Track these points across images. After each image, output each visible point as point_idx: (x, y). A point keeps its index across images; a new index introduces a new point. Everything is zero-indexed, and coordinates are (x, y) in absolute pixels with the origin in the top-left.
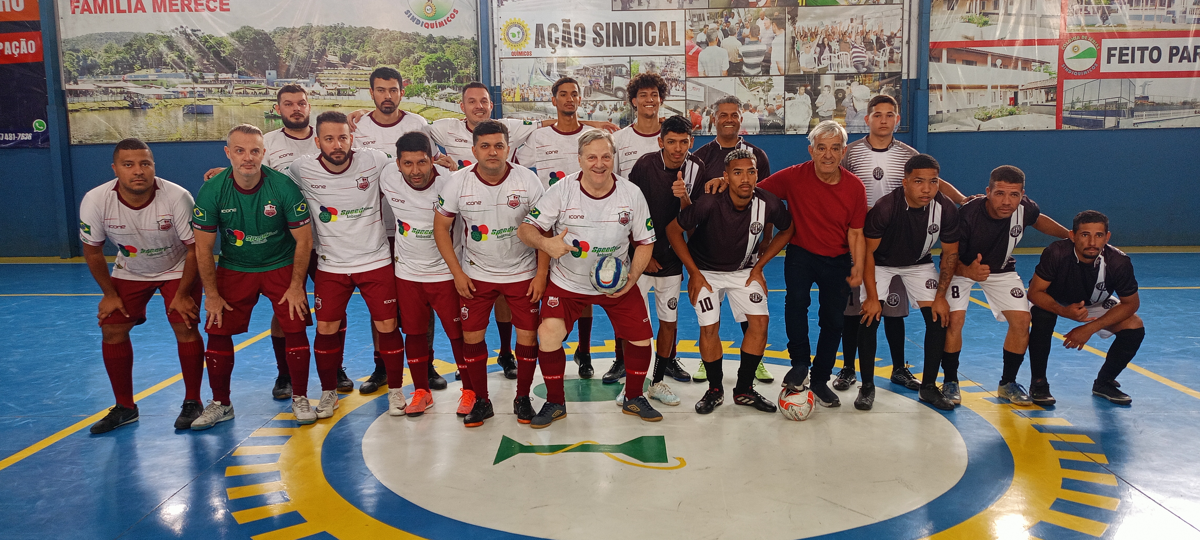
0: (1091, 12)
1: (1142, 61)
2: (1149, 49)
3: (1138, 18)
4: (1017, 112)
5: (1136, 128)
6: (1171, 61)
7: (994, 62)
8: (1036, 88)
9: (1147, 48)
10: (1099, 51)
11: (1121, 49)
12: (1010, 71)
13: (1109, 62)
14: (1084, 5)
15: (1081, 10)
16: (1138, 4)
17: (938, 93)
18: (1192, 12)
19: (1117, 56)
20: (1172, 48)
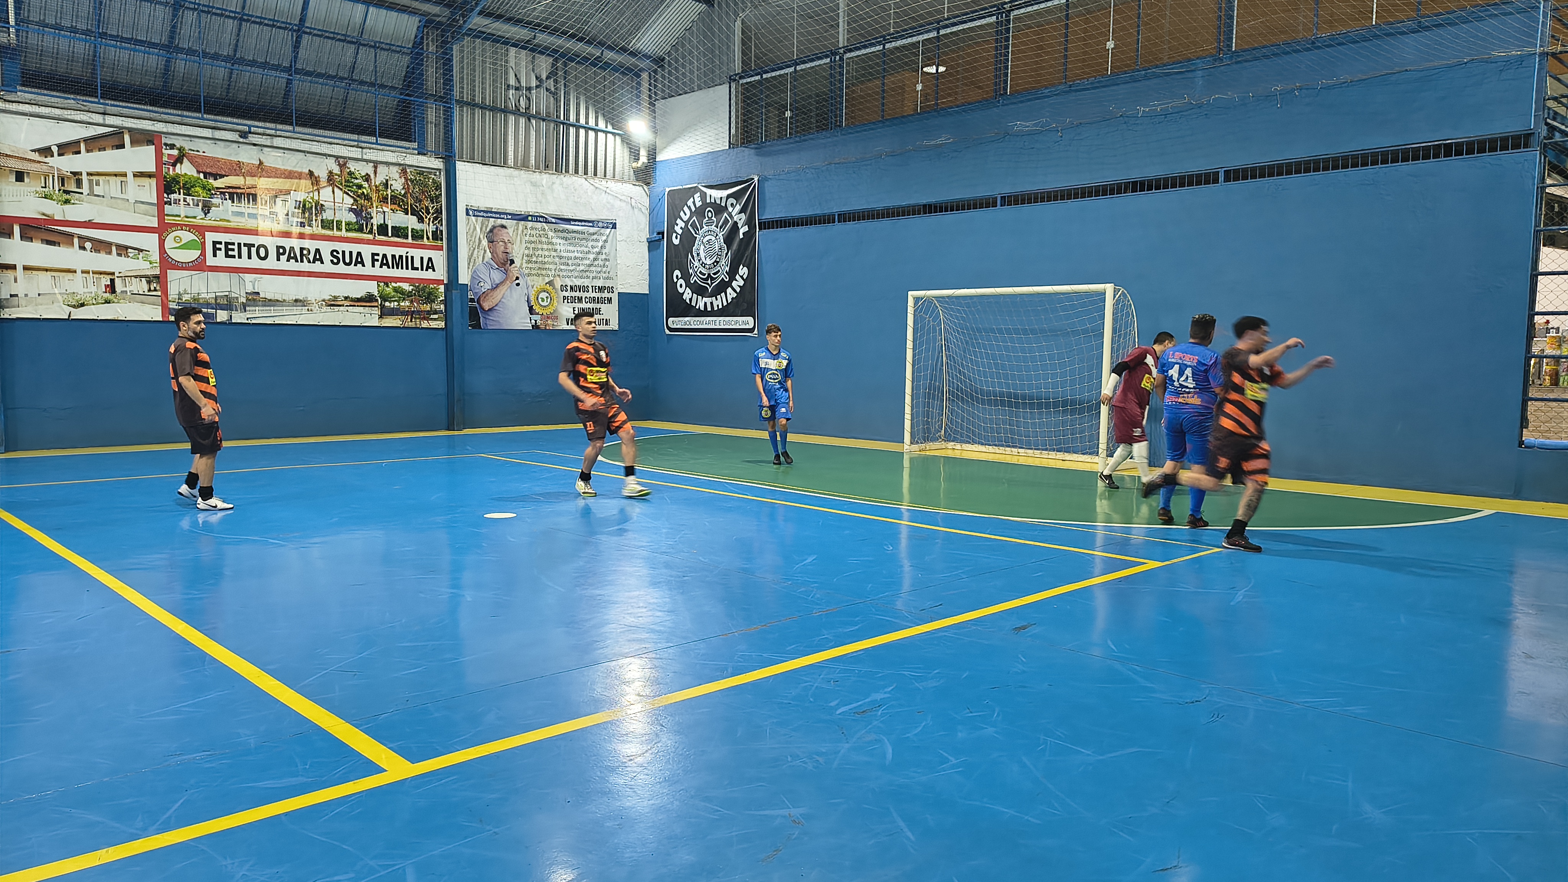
0: (191, 203)
1: (250, 257)
2: (256, 246)
3: (241, 214)
4: (116, 301)
5: (250, 322)
6: (278, 259)
7: (82, 245)
8: (136, 277)
9: (253, 245)
10: (203, 244)
11: (227, 244)
12: (102, 256)
13: (215, 255)
14: (182, 197)
15: (179, 200)
16: (240, 201)
17: (10, 274)
18: (293, 216)
19: (223, 249)
20: (278, 248)
